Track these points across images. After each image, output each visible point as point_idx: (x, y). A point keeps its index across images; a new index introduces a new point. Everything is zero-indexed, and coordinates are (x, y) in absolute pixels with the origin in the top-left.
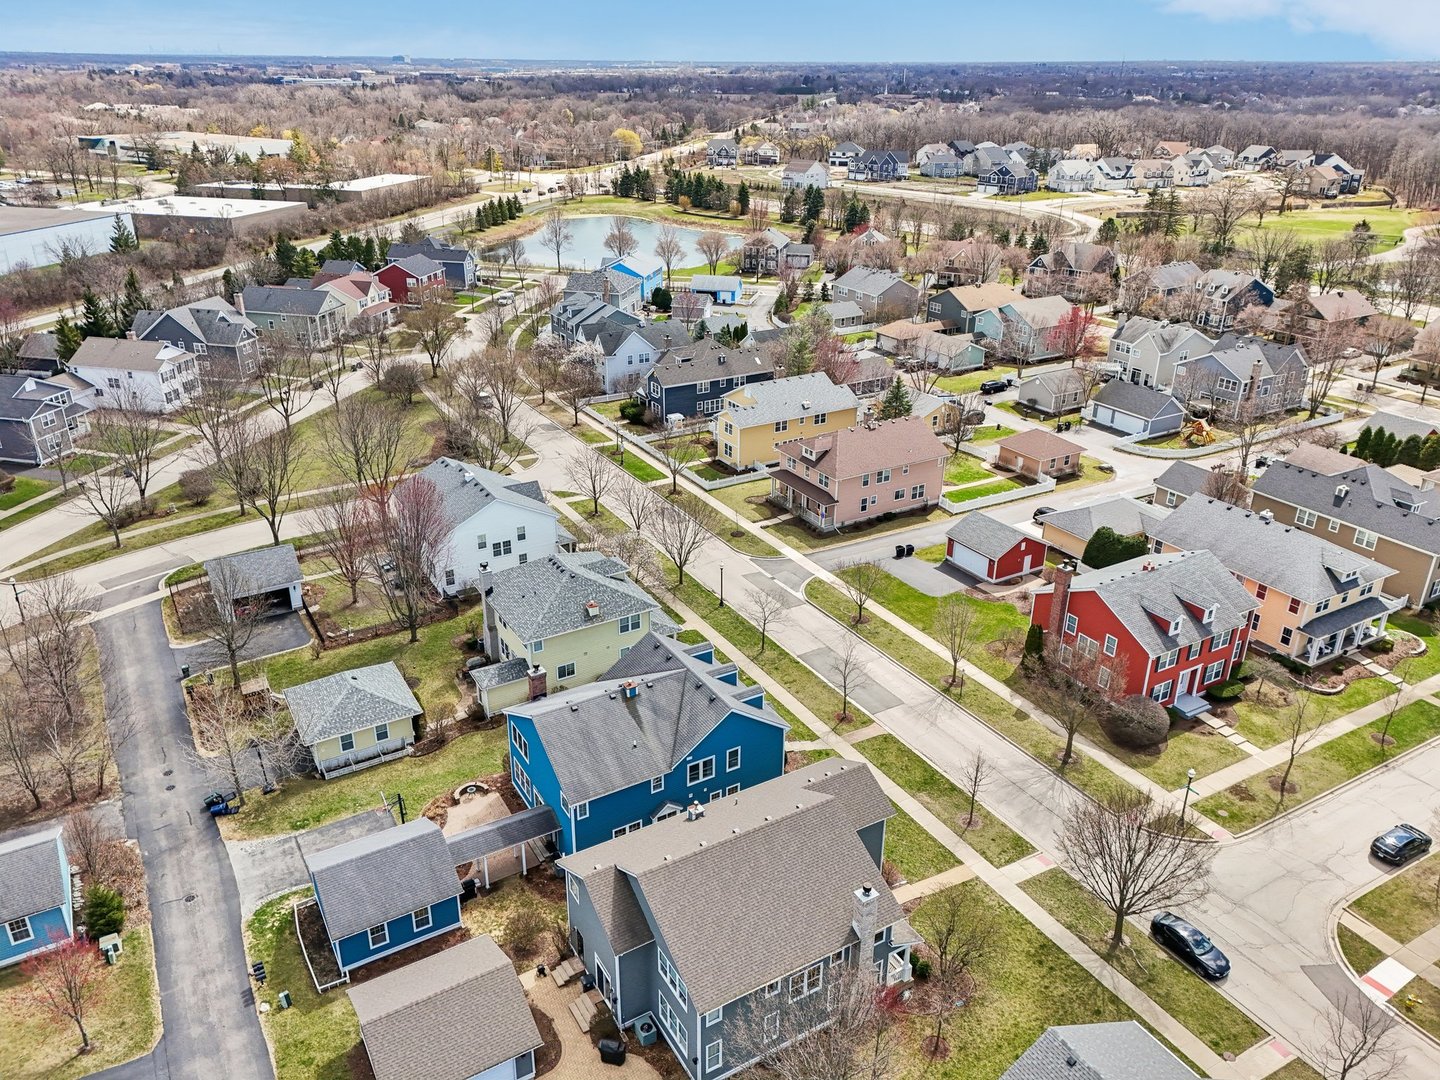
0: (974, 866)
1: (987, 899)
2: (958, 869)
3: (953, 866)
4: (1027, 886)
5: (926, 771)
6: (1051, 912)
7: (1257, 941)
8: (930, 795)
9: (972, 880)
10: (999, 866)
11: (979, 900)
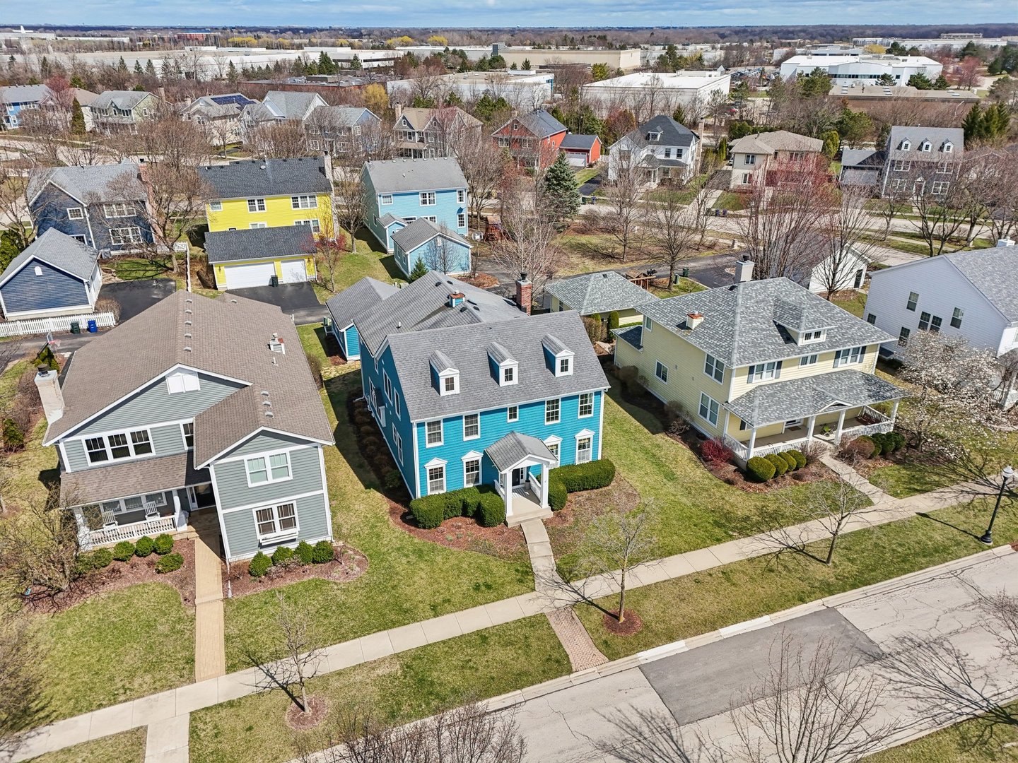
0: (215, 685)
1: (148, 678)
2: (221, 662)
3: (229, 657)
4: (135, 739)
5: (455, 691)
8: (392, 677)
9: (192, 671)
10: (194, 716)
11: (151, 668)
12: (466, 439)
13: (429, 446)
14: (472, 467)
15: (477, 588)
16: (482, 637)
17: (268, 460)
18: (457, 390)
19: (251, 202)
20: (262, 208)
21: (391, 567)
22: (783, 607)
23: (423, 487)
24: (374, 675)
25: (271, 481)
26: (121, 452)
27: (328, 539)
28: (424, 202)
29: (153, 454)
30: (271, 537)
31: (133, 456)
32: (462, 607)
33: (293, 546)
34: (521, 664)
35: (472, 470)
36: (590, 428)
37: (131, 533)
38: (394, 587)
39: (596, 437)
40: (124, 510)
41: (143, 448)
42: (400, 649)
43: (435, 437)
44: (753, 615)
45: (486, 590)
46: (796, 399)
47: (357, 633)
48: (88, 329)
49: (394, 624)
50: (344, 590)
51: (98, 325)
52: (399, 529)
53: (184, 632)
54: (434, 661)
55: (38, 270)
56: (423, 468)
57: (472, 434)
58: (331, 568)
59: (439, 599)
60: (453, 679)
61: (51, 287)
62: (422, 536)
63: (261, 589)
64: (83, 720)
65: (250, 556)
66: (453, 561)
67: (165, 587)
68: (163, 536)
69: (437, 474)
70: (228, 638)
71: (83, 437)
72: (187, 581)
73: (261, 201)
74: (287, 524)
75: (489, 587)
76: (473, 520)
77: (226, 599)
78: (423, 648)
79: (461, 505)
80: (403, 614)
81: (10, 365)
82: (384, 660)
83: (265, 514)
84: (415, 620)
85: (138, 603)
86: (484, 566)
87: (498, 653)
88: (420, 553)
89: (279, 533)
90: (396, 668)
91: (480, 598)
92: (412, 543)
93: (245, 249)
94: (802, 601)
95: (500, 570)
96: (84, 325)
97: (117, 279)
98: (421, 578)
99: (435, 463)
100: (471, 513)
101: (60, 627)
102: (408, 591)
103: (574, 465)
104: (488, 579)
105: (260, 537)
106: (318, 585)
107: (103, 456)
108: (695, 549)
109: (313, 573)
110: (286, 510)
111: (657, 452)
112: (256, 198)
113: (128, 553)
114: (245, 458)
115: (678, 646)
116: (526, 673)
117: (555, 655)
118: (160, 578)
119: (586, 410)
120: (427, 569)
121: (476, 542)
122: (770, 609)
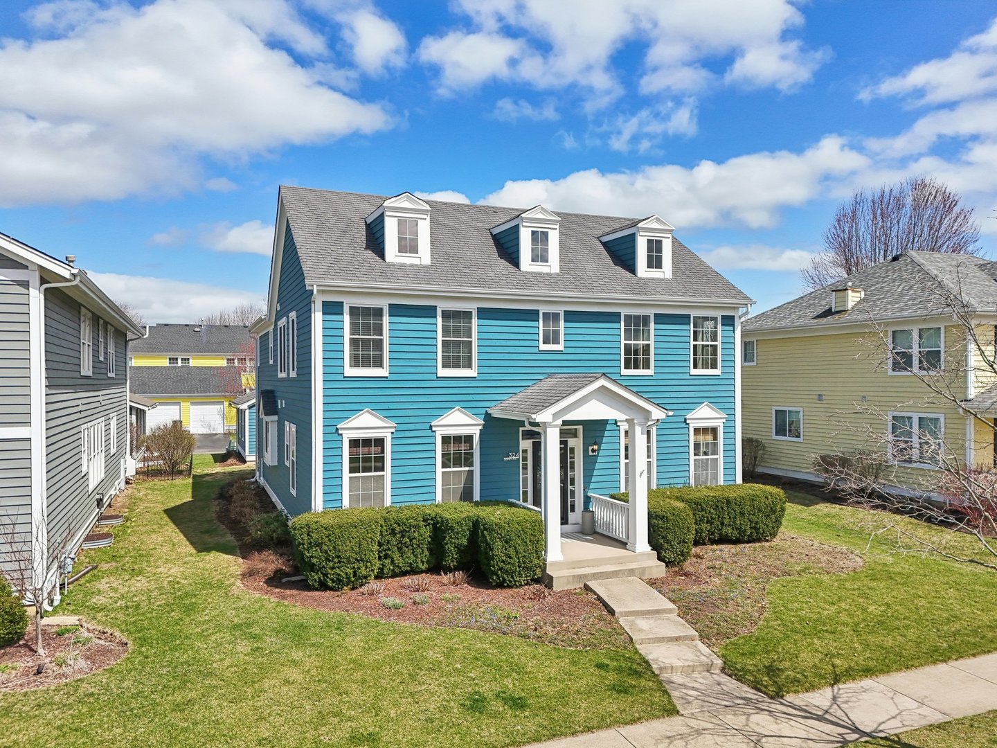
12: (443, 372)
13: (350, 371)
14: (456, 449)
18: (424, 255)
23: (332, 488)
35: (458, 463)
36: (716, 402)
39: (729, 429)
43: (366, 351)
56: (333, 433)
57: (457, 365)
69: (368, 456)
75: (517, 704)
76: (459, 575)
79: (426, 532)
86: (496, 657)
99: (366, 423)
100: (452, 558)
104: (511, 684)
119: (707, 357)
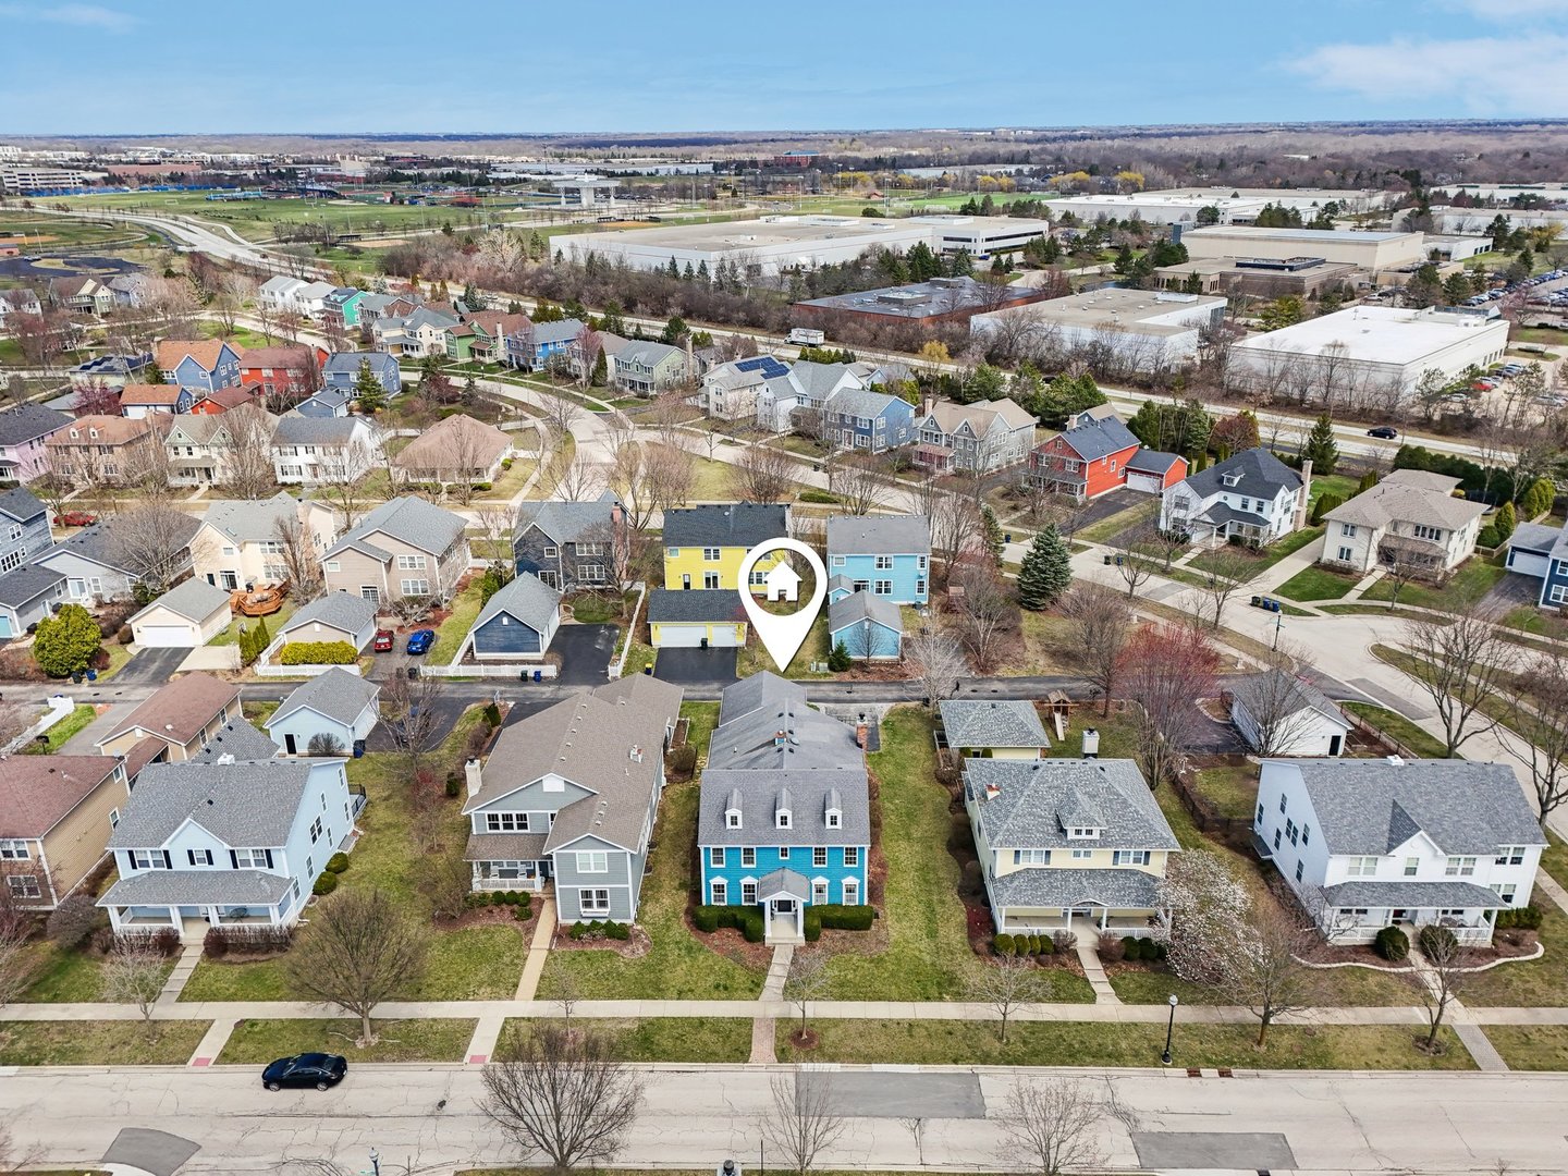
0: (525, 1005)
1: (489, 989)
2: (533, 992)
3: (538, 989)
4: (471, 1025)
5: (664, 1052)
6: (434, 1020)
7: (250, 1139)
8: (629, 1031)
9: (514, 993)
10: (506, 1021)
11: (493, 983)
12: (743, 866)
13: (713, 866)
14: (749, 889)
15: (717, 987)
16: (702, 1022)
17: (592, 857)
18: (740, 826)
19: (707, 551)
20: (717, 557)
21: (666, 955)
22: (936, 1062)
23: (708, 897)
24: (619, 1027)
25: (593, 871)
26: (508, 826)
27: (629, 922)
28: (880, 566)
29: (528, 831)
30: (588, 912)
31: (516, 830)
32: (700, 998)
33: (604, 922)
34: (718, 1048)
35: (749, 892)
36: (857, 876)
37: (505, 886)
38: (660, 971)
39: (861, 885)
40: (505, 867)
41: (522, 826)
42: (644, 1014)
43: (718, 861)
44: (906, 1061)
45: (724, 990)
46: (1057, 888)
47: (622, 996)
48: (534, 678)
49: (649, 997)
50: (625, 964)
51: (542, 675)
52: (685, 926)
53: (518, 963)
54: (662, 1028)
55: (505, 621)
56: (708, 884)
57: (749, 864)
58: (625, 945)
59: (686, 988)
60: (667, 1044)
61: (513, 635)
62: (698, 936)
63: (574, 949)
64: (447, 1004)
65: (573, 922)
66: (710, 962)
67: (516, 931)
68: (524, 893)
69: (719, 888)
70: (542, 977)
71: (487, 812)
72: (530, 930)
73: (716, 551)
74: (602, 904)
75: (726, 988)
76: (740, 933)
77: (550, 950)
78: (658, 1019)
79: (734, 918)
80: (657, 991)
81: (468, 708)
82: (629, 1019)
83: (587, 894)
84: (663, 998)
85: (497, 938)
86: (731, 972)
87: (705, 1035)
88: (689, 949)
89: (595, 910)
90: (635, 1027)
91: (715, 995)
92: (689, 941)
93: (683, 611)
94: (955, 1062)
95: (741, 977)
96: (531, 674)
97: (574, 622)
98: (681, 970)
99: (718, 880)
100: (739, 927)
101: (449, 942)
102: (668, 976)
103: (841, 905)
104: (729, 982)
105: (582, 910)
106: (611, 955)
107: (496, 827)
108: (904, 1000)
109: (610, 946)
110: (602, 894)
111: (938, 909)
112: (712, 548)
113: (500, 899)
114: (577, 852)
115: (836, 1067)
116: (716, 1054)
117: (743, 1048)
118: (515, 924)
119: (850, 861)
120: (689, 963)
121: (734, 952)
122: (924, 1061)
